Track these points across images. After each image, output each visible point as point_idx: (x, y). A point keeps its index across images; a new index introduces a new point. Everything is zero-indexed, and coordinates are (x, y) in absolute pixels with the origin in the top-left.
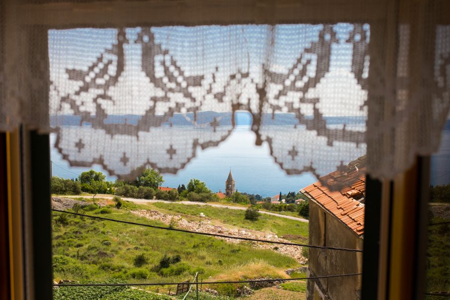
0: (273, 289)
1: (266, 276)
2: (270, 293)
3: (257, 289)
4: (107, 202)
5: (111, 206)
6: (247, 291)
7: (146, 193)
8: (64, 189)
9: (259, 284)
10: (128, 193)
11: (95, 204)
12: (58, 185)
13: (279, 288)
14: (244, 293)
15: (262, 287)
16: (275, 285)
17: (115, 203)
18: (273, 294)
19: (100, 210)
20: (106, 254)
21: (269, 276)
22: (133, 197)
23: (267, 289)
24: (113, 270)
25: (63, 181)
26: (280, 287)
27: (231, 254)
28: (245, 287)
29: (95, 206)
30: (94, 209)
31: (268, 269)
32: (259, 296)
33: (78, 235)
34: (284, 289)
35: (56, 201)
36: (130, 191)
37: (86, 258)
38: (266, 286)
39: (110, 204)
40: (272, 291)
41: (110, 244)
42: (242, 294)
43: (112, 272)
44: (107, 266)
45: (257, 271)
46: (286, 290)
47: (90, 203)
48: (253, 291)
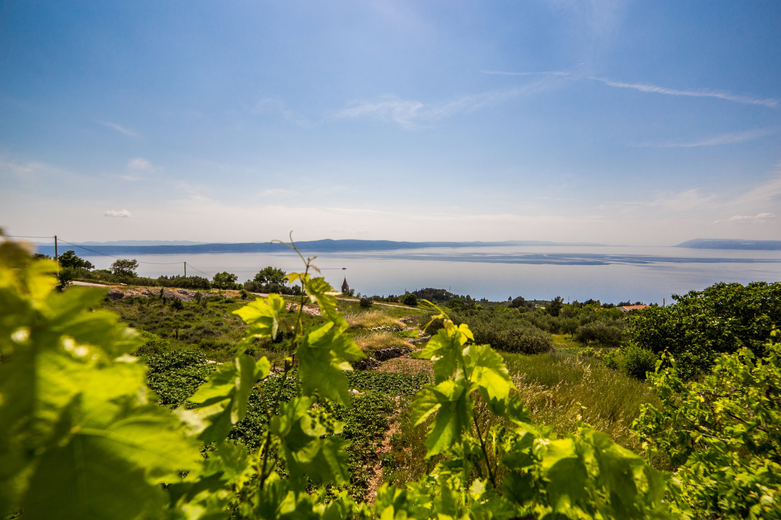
0: (402, 359)
1: (392, 346)
2: (399, 363)
3: (384, 360)
4: (234, 294)
5: (237, 297)
6: (373, 363)
7: (272, 288)
8: (193, 284)
9: (385, 355)
10: (256, 289)
11: (221, 296)
12: (187, 281)
13: (407, 358)
14: (369, 365)
15: (389, 358)
16: (402, 355)
17: (240, 295)
18: (403, 364)
19: (224, 300)
20: (212, 332)
21: (395, 345)
22: (260, 292)
23: (395, 359)
24: (214, 348)
25: (193, 278)
26: (408, 356)
27: (351, 330)
28: (371, 358)
29: (221, 297)
30: (219, 299)
31: (393, 340)
32: (387, 367)
33: (190, 318)
34: (412, 358)
35: (181, 293)
36: (258, 287)
37: (187, 338)
38: (393, 357)
39: (236, 295)
40: (400, 361)
41: (222, 324)
42: (368, 366)
43: (214, 350)
44: (208, 345)
45: (382, 341)
46: (415, 358)
47: (216, 295)
48: (379, 362)
